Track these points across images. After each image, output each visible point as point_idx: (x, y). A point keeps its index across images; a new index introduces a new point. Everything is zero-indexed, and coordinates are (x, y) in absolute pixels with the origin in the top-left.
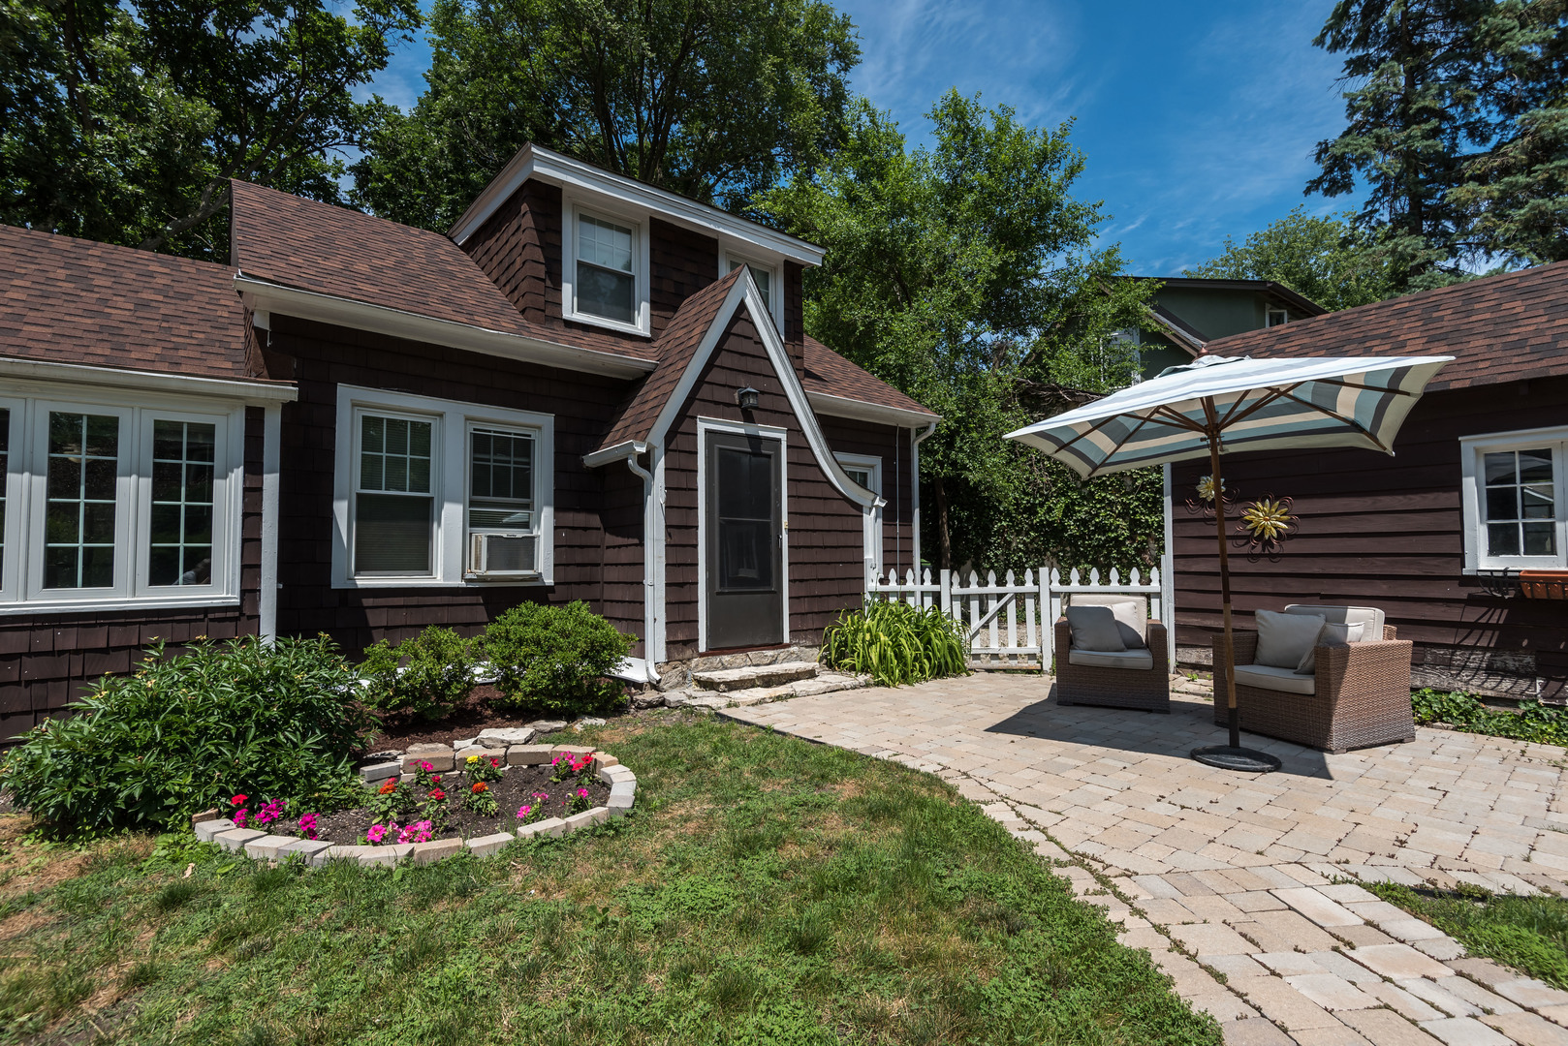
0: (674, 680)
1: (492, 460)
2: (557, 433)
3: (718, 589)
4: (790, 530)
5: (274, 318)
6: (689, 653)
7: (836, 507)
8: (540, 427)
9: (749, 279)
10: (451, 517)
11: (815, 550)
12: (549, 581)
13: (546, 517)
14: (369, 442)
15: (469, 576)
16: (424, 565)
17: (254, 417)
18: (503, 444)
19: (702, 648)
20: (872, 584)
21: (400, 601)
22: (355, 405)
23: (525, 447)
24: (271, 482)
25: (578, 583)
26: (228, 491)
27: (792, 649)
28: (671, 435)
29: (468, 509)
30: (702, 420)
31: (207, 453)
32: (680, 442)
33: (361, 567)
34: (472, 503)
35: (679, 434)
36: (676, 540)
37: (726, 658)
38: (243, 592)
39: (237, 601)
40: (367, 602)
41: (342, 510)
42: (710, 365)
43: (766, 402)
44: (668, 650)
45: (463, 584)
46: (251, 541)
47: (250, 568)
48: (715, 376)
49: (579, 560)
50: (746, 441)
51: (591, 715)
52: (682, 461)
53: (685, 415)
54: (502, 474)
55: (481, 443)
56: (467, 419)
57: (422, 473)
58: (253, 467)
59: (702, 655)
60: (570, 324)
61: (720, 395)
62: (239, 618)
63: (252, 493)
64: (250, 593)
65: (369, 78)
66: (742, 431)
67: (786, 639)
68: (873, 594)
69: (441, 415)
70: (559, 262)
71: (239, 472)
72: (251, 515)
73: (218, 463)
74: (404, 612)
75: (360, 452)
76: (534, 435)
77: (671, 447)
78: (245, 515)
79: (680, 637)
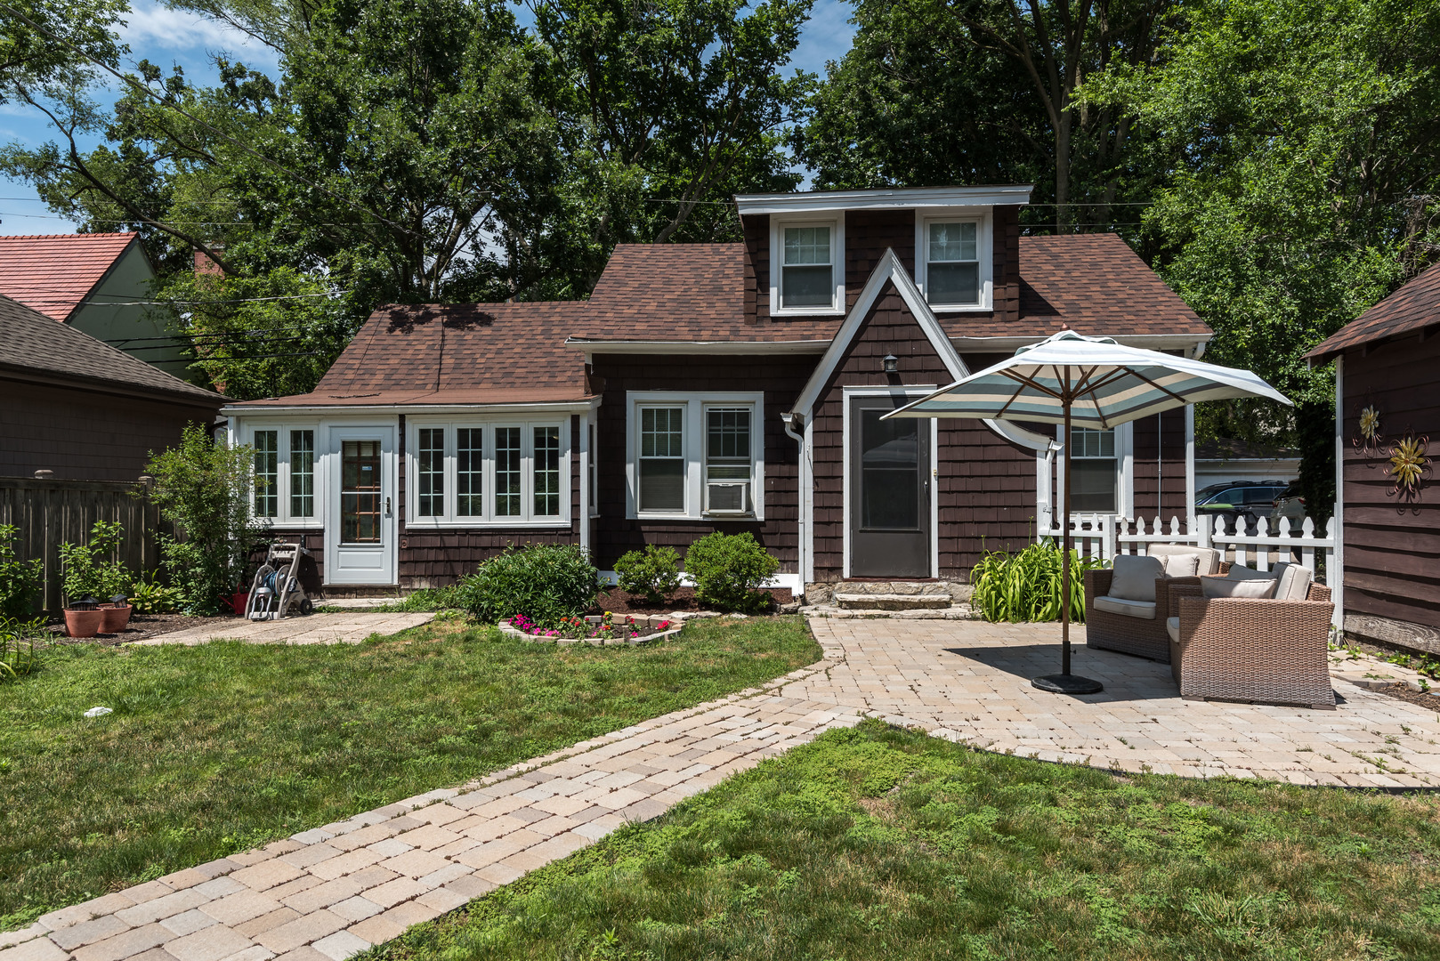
0: (819, 597)
1: (722, 430)
2: (766, 405)
3: (861, 528)
4: (940, 477)
5: (595, 356)
6: (834, 578)
7: (998, 453)
8: (753, 402)
9: (895, 259)
10: (694, 472)
11: (970, 495)
12: (760, 517)
13: (759, 468)
14: (647, 426)
15: (704, 513)
16: (678, 504)
17: (575, 420)
18: (729, 417)
19: (846, 574)
20: (1044, 527)
21: (664, 528)
22: (637, 403)
23: (744, 418)
24: (584, 456)
25: (785, 520)
26: (565, 461)
27: (939, 584)
28: (817, 406)
29: (706, 467)
30: (847, 389)
31: (554, 443)
32: (828, 409)
33: (644, 507)
34: (709, 462)
35: (826, 405)
36: (823, 488)
37: (868, 585)
38: (573, 520)
39: (569, 525)
40: (644, 528)
41: (630, 469)
42: (855, 341)
43: (915, 363)
44: (815, 574)
45: (701, 518)
46: (575, 492)
47: (575, 507)
48: (862, 349)
49: (784, 502)
50: (891, 401)
51: (741, 611)
52: (830, 425)
53: (833, 386)
54: (729, 438)
55: (714, 418)
56: (704, 403)
57: (677, 441)
58: (576, 450)
59: (846, 580)
60: (776, 319)
61: (864, 365)
62: (571, 534)
63: (575, 464)
64: (575, 520)
65: (788, 59)
66: (887, 393)
67: (935, 574)
68: (1045, 538)
69: (687, 403)
70: (768, 272)
71: (569, 452)
72: (575, 477)
73: (560, 449)
74: (666, 536)
75: (640, 432)
76: (751, 409)
77: (820, 413)
78: (573, 477)
79: (827, 564)
